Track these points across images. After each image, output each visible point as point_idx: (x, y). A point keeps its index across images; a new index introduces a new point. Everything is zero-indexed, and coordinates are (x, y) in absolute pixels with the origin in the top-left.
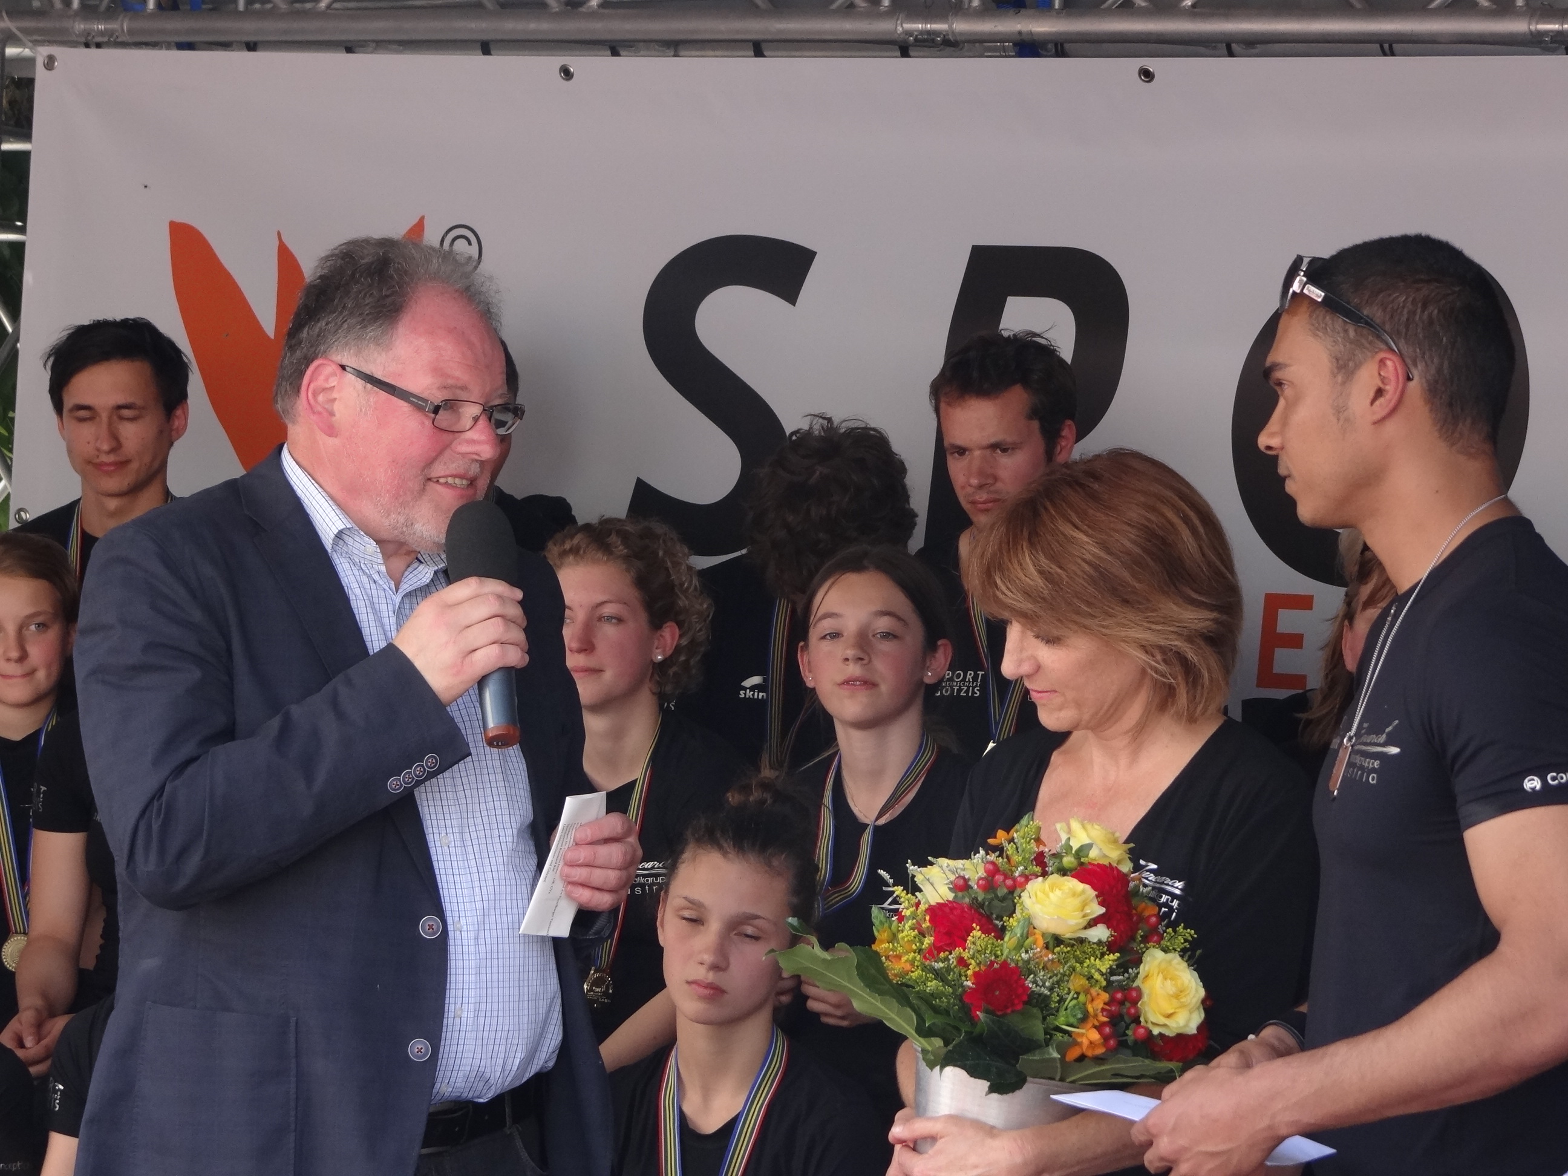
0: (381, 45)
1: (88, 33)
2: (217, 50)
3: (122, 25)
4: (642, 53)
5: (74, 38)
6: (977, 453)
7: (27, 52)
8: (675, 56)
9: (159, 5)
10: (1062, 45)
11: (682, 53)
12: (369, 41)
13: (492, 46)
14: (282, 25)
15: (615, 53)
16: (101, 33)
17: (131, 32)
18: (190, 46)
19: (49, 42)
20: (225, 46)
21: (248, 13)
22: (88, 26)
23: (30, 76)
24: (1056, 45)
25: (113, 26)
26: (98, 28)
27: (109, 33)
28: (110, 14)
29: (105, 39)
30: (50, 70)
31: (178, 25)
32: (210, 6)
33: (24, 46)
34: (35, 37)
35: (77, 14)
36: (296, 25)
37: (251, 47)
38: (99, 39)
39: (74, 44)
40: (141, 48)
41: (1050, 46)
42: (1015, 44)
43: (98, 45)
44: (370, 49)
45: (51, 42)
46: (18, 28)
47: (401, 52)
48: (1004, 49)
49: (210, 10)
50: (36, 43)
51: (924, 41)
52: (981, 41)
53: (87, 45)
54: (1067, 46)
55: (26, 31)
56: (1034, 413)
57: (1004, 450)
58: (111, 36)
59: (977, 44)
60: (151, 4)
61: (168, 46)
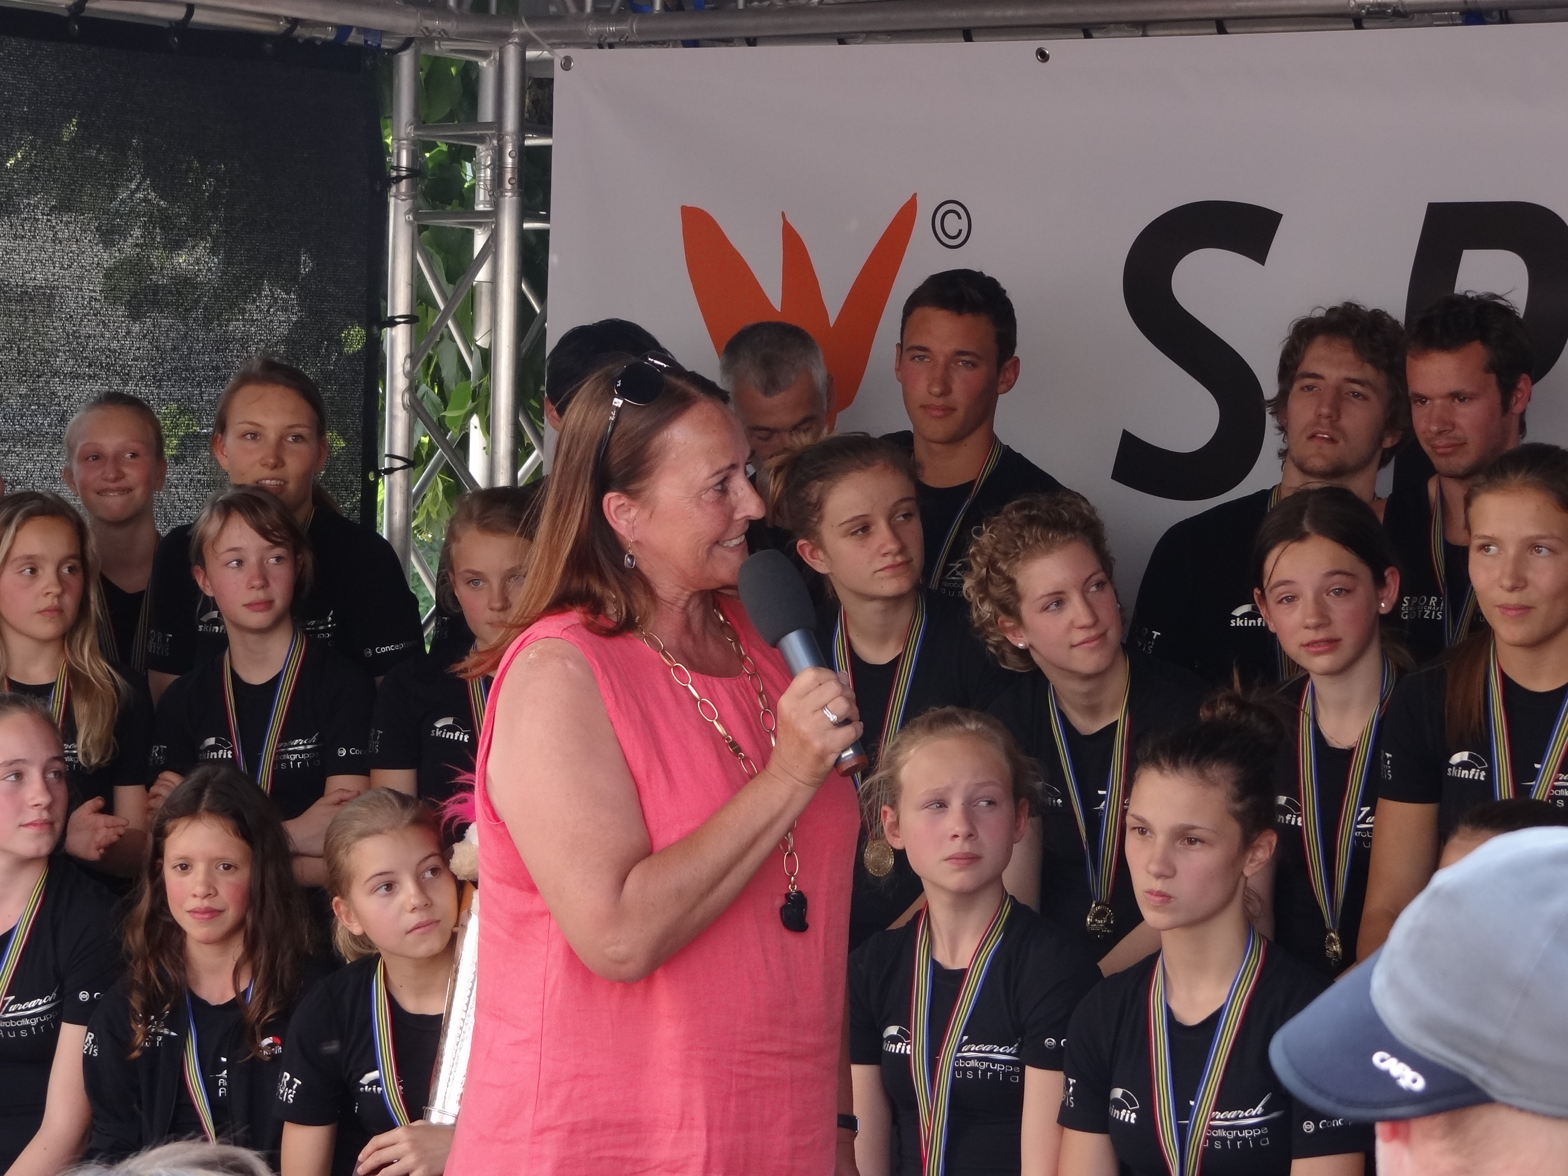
0: (870, 35)
1: (600, 35)
2: (720, 46)
3: (631, 26)
4: (1113, 34)
5: (588, 40)
6: (1438, 402)
7: (546, 54)
8: (1142, 36)
9: (665, 6)
10: (1506, 11)
11: (1149, 33)
12: (859, 32)
13: (973, 33)
14: (779, 21)
15: (1088, 35)
16: (613, 34)
17: (640, 32)
18: (695, 44)
19: (566, 44)
20: (727, 42)
21: (747, 10)
22: (600, 28)
23: (549, 76)
24: (1501, 13)
25: (623, 27)
26: (609, 29)
27: (620, 34)
28: (620, 17)
29: (617, 40)
30: (567, 70)
31: (682, 24)
32: (712, 6)
33: (542, 49)
34: (552, 41)
35: (589, 18)
36: (791, 20)
37: (751, 42)
38: (611, 40)
39: (588, 46)
40: (650, 47)
41: (1496, 14)
42: (1462, 13)
43: (611, 46)
44: (860, 40)
45: (567, 45)
46: (536, 33)
47: (888, 42)
48: (1452, 17)
49: (712, 9)
50: (553, 46)
51: (1376, 13)
52: (1430, 12)
53: (601, 46)
54: (1511, 13)
55: (544, 35)
56: (1491, 368)
57: (1461, 400)
58: (622, 37)
59: (1426, 14)
60: (658, 6)
61: (675, 44)
